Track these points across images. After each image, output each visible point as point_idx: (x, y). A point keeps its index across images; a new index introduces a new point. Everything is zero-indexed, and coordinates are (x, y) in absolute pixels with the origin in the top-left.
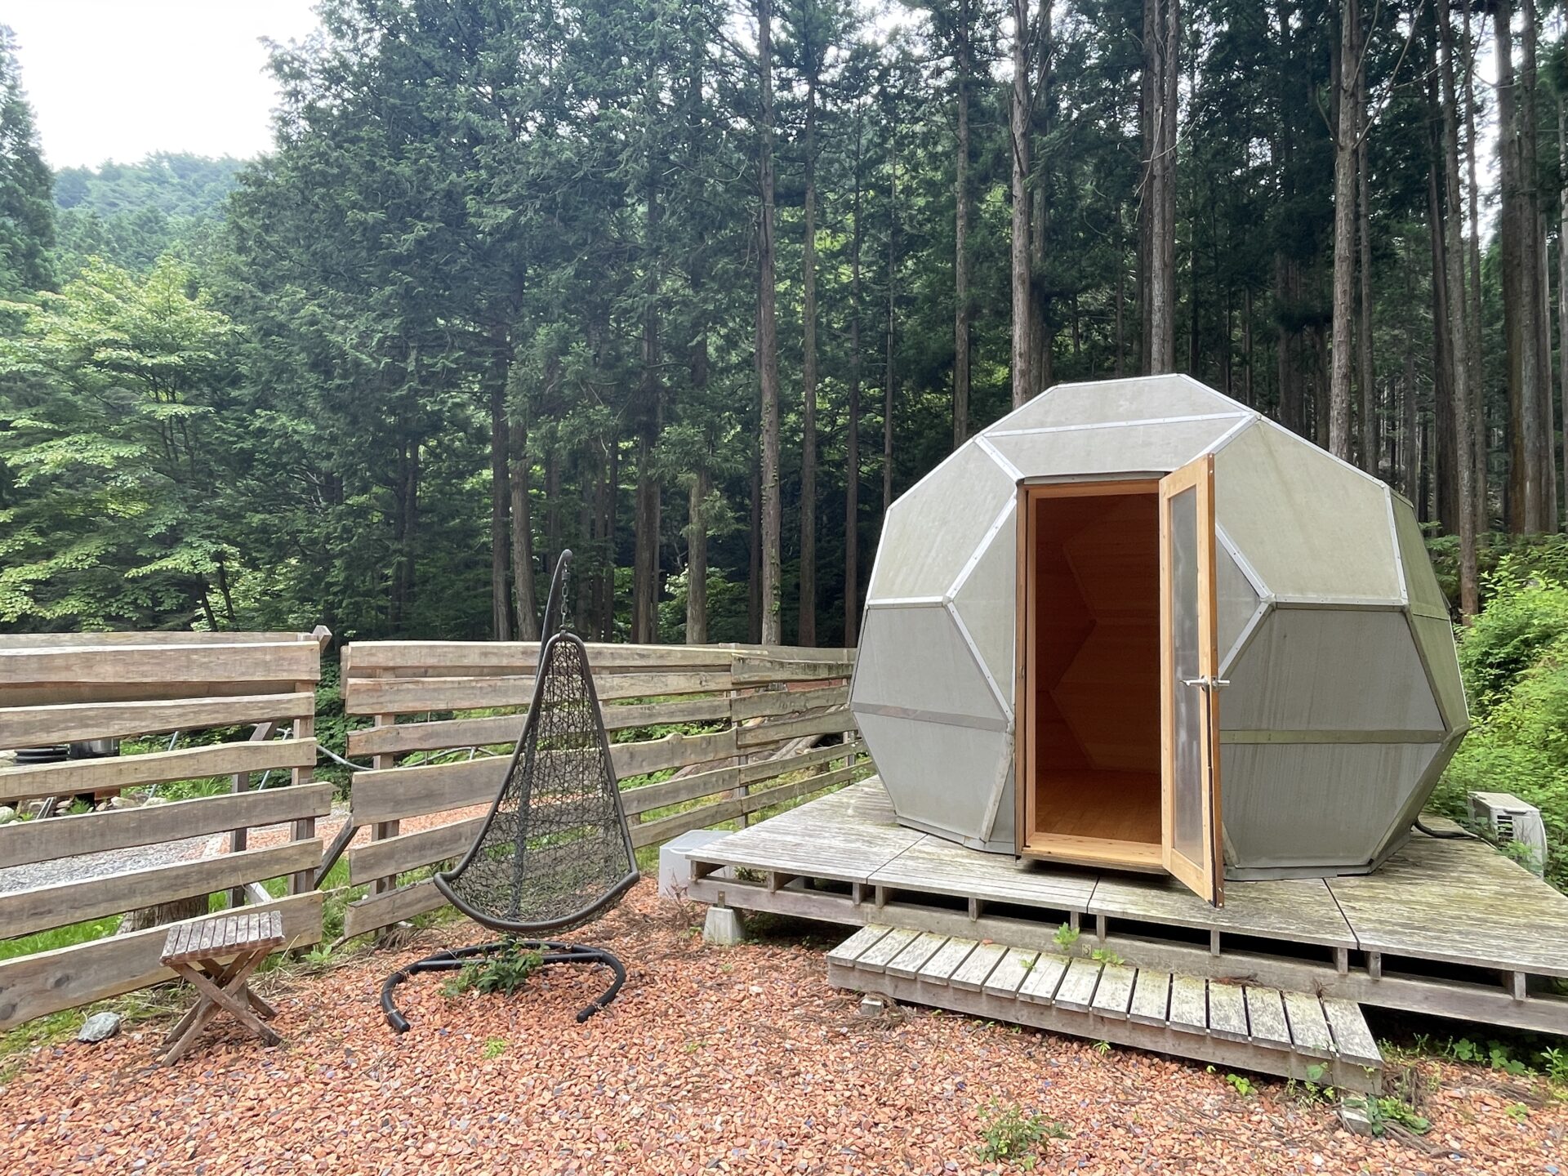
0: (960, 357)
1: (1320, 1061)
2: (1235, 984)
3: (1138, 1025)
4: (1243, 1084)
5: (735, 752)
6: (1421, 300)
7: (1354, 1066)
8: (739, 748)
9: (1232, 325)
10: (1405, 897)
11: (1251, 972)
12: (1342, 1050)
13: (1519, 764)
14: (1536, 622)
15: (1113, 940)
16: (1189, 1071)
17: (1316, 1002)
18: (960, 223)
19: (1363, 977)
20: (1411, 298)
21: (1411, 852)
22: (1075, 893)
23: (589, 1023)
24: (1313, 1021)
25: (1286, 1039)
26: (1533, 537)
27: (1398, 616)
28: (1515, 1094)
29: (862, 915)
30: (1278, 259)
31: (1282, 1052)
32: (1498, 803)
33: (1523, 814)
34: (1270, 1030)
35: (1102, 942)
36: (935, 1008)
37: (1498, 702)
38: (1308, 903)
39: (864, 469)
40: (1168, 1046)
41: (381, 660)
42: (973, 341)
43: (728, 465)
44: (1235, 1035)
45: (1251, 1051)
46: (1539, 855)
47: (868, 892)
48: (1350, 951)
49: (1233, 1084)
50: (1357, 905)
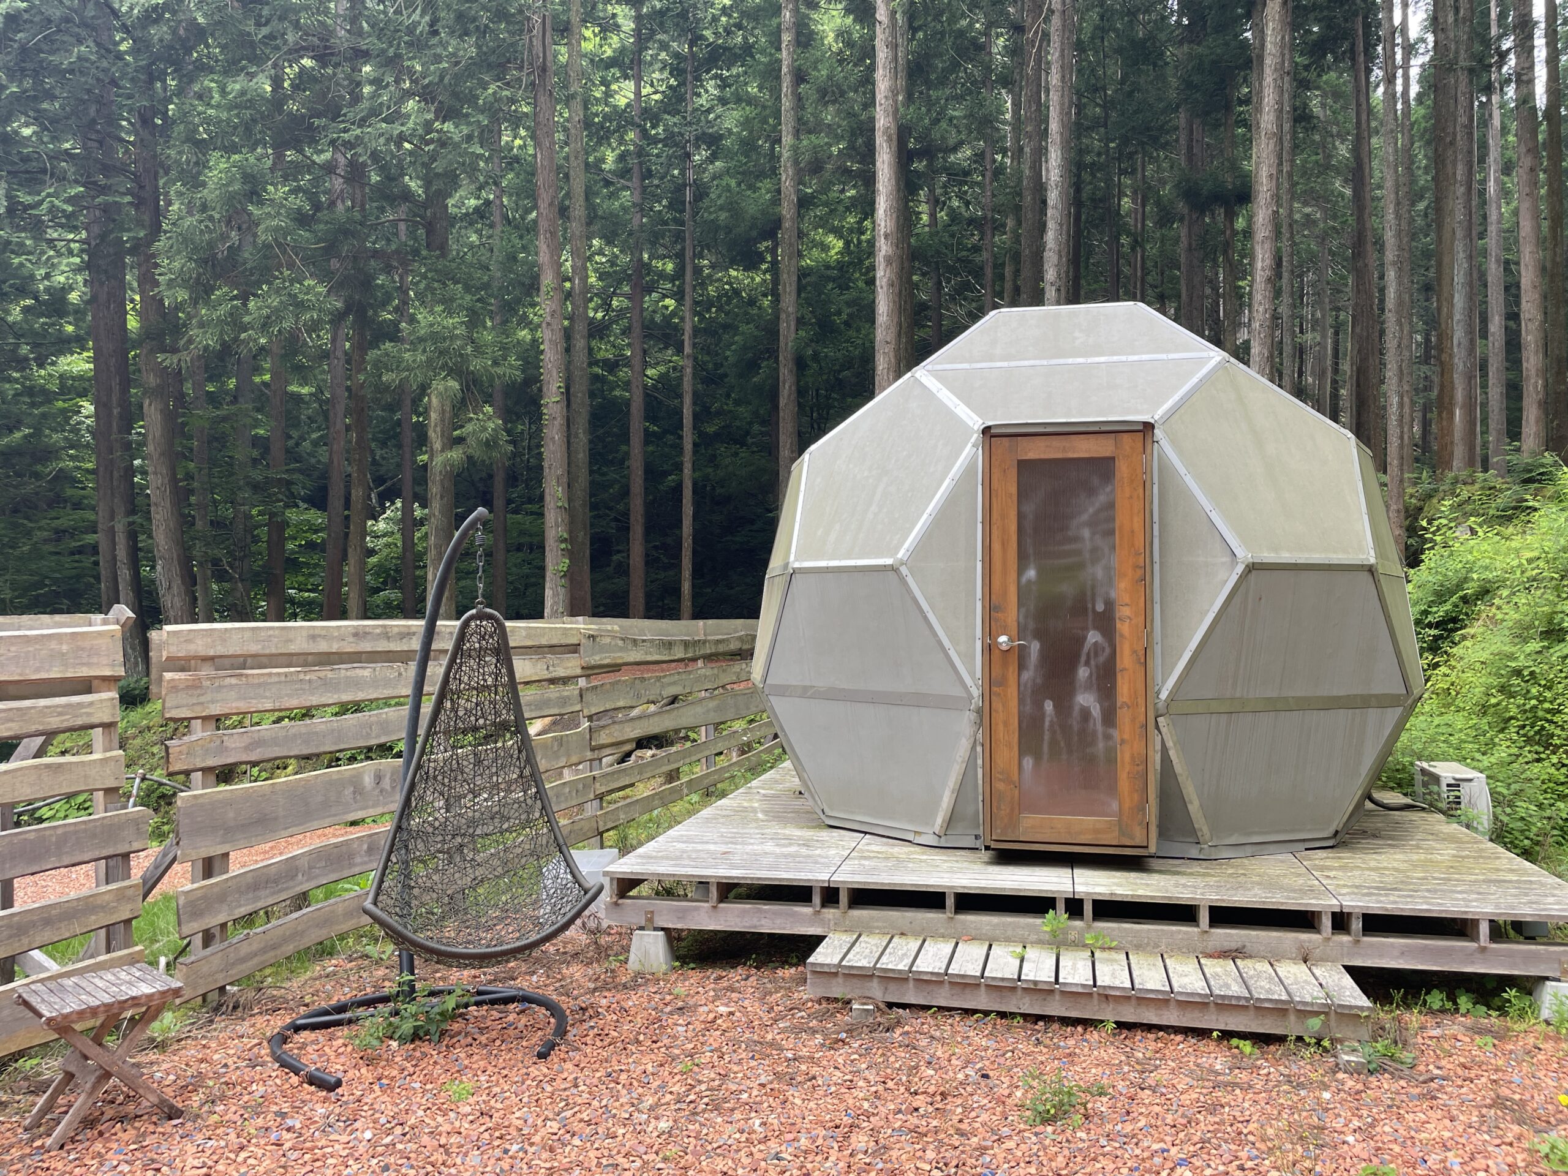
0: (787, 224)
1: (1317, 1014)
2: (1226, 957)
3: (1143, 999)
4: (1247, 1046)
5: (589, 755)
6: (1338, 173)
7: (1349, 1015)
8: (593, 749)
9: (1121, 194)
10: (1373, 864)
11: (1239, 945)
12: (1337, 1002)
13: (1461, 730)
14: (1475, 576)
15: (1101, 925)
16: (1194, 1041)
17: (1304, 967)
18: (786, 38)
19: (1345, 938)
20: (1326, 167)
21: (1369, 824)
22: (1055, 880)
23: (554, 1057)
24: (1306, 981)
25: (1284, 997)
26: (1464, 474)
27: (1366, 576)
28: (1481, 1032)
29: (823, 923)
30: (1181, 118)
31: (1281, 1010)
32: (1448, 771)
33: (1470, 780)
34: (1269, 991)
35: (1089, 927)
36: (929, 1007)
37: (1436, 666)
38: (1285, 876)
39: (650, 372)
40: (1171, 1018)
41: (200, 647)
42: (804, 203)
43: (499, 370)
44: (1238, 998)
45: (1252, 1012)
46: (1485, 822)
47: (830, 896)
48: (1333, 914)
49: (1237, 1047)
50: (1332, 874)
